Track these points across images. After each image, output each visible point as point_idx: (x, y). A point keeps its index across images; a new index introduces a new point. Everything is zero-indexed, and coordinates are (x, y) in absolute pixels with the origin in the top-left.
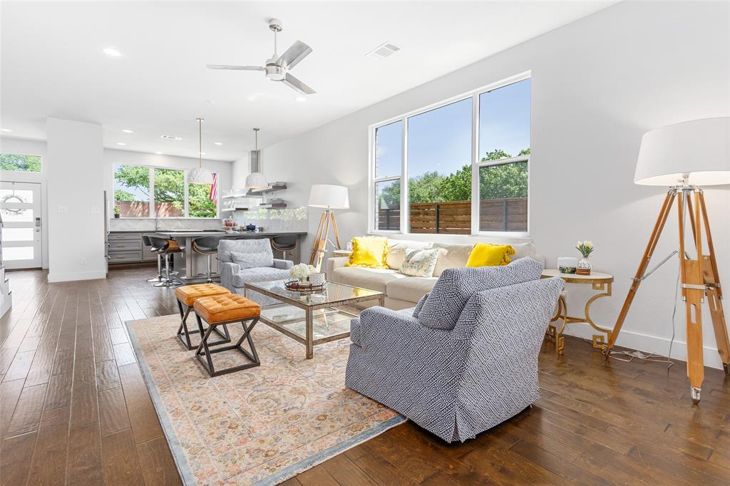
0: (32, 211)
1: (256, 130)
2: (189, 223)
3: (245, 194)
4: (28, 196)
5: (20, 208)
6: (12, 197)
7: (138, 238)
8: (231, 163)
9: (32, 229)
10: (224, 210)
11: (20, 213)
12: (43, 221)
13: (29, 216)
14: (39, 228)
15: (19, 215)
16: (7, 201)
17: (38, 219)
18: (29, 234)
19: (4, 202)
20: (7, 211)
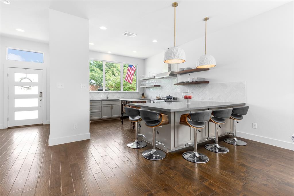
0: (37, 87)
1: (206, 19)
2: (123, 94)
3: (168, 76)
4: (34, 78)
5: (30, 85)
6: (25, 78)
7: (99, 104)
8: (144, 60)
9: (37, 99)
10: (141, 87)
11: (30, 89)
12: (44, 94)
13: (35, 91)
14: (42, 98)
15: (29, 90)
16: (22, 81)
17: (41, 93)
18: (35, 102)
19: (20, 81)
20: (22, 87)
